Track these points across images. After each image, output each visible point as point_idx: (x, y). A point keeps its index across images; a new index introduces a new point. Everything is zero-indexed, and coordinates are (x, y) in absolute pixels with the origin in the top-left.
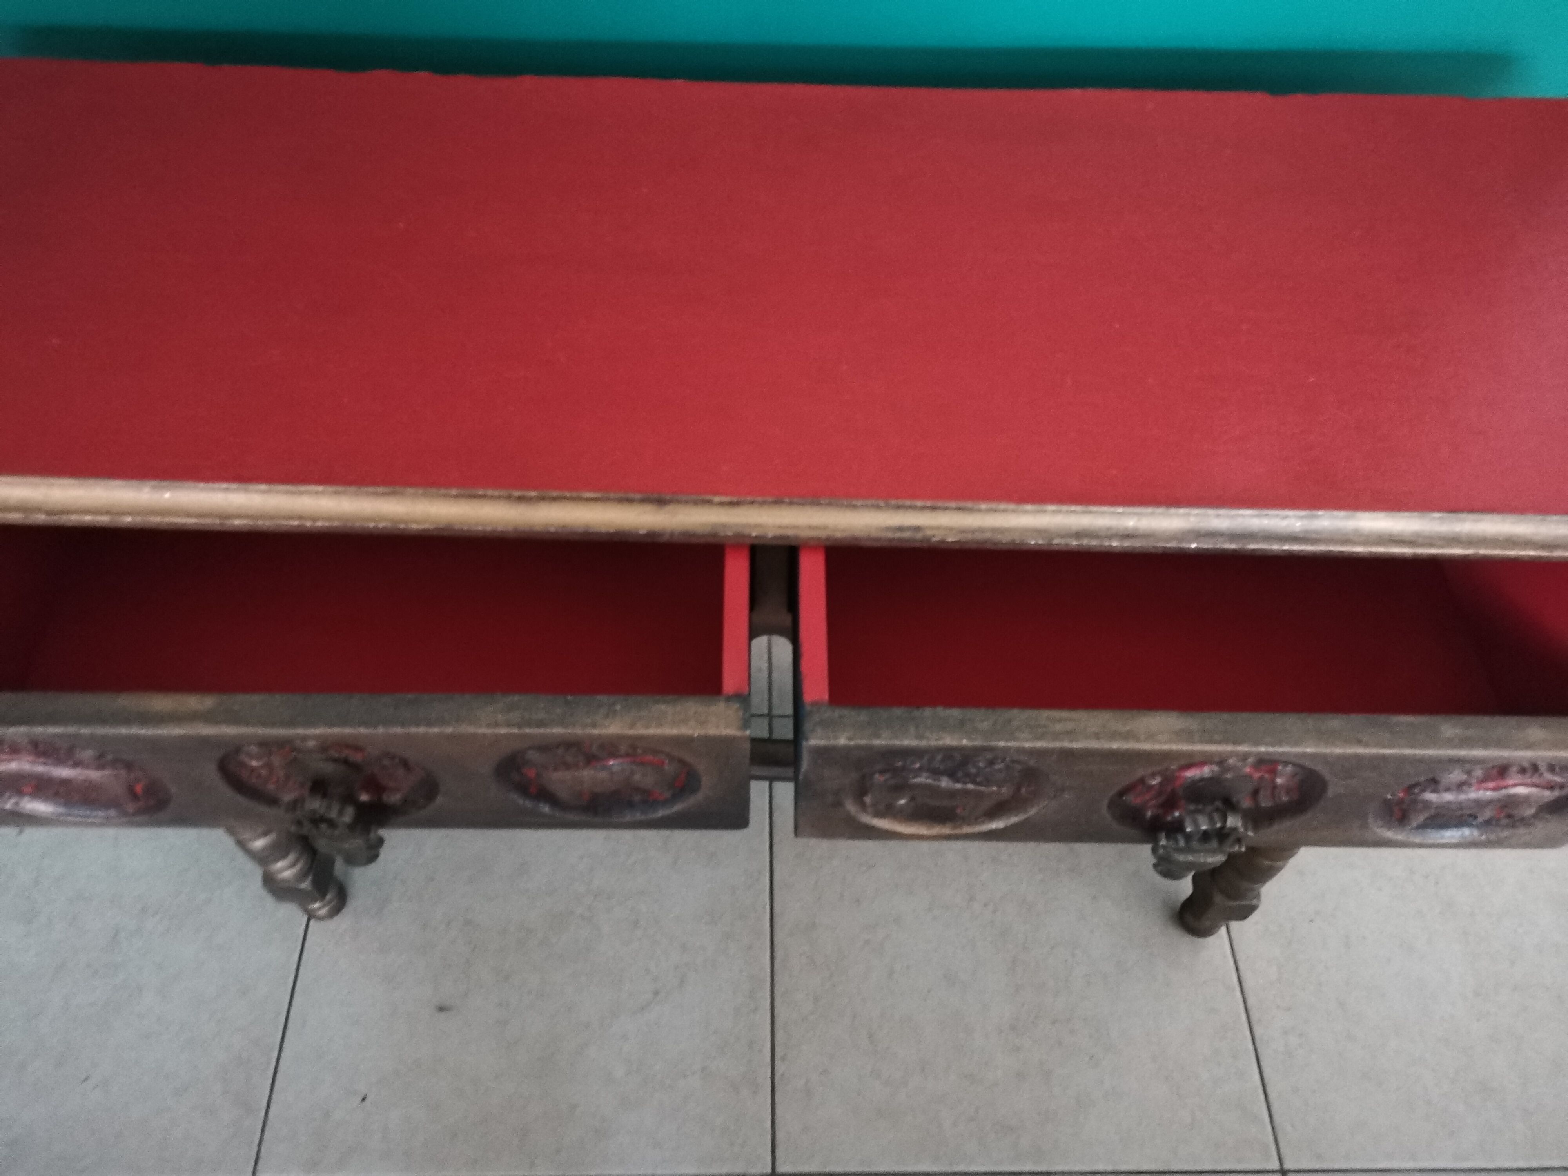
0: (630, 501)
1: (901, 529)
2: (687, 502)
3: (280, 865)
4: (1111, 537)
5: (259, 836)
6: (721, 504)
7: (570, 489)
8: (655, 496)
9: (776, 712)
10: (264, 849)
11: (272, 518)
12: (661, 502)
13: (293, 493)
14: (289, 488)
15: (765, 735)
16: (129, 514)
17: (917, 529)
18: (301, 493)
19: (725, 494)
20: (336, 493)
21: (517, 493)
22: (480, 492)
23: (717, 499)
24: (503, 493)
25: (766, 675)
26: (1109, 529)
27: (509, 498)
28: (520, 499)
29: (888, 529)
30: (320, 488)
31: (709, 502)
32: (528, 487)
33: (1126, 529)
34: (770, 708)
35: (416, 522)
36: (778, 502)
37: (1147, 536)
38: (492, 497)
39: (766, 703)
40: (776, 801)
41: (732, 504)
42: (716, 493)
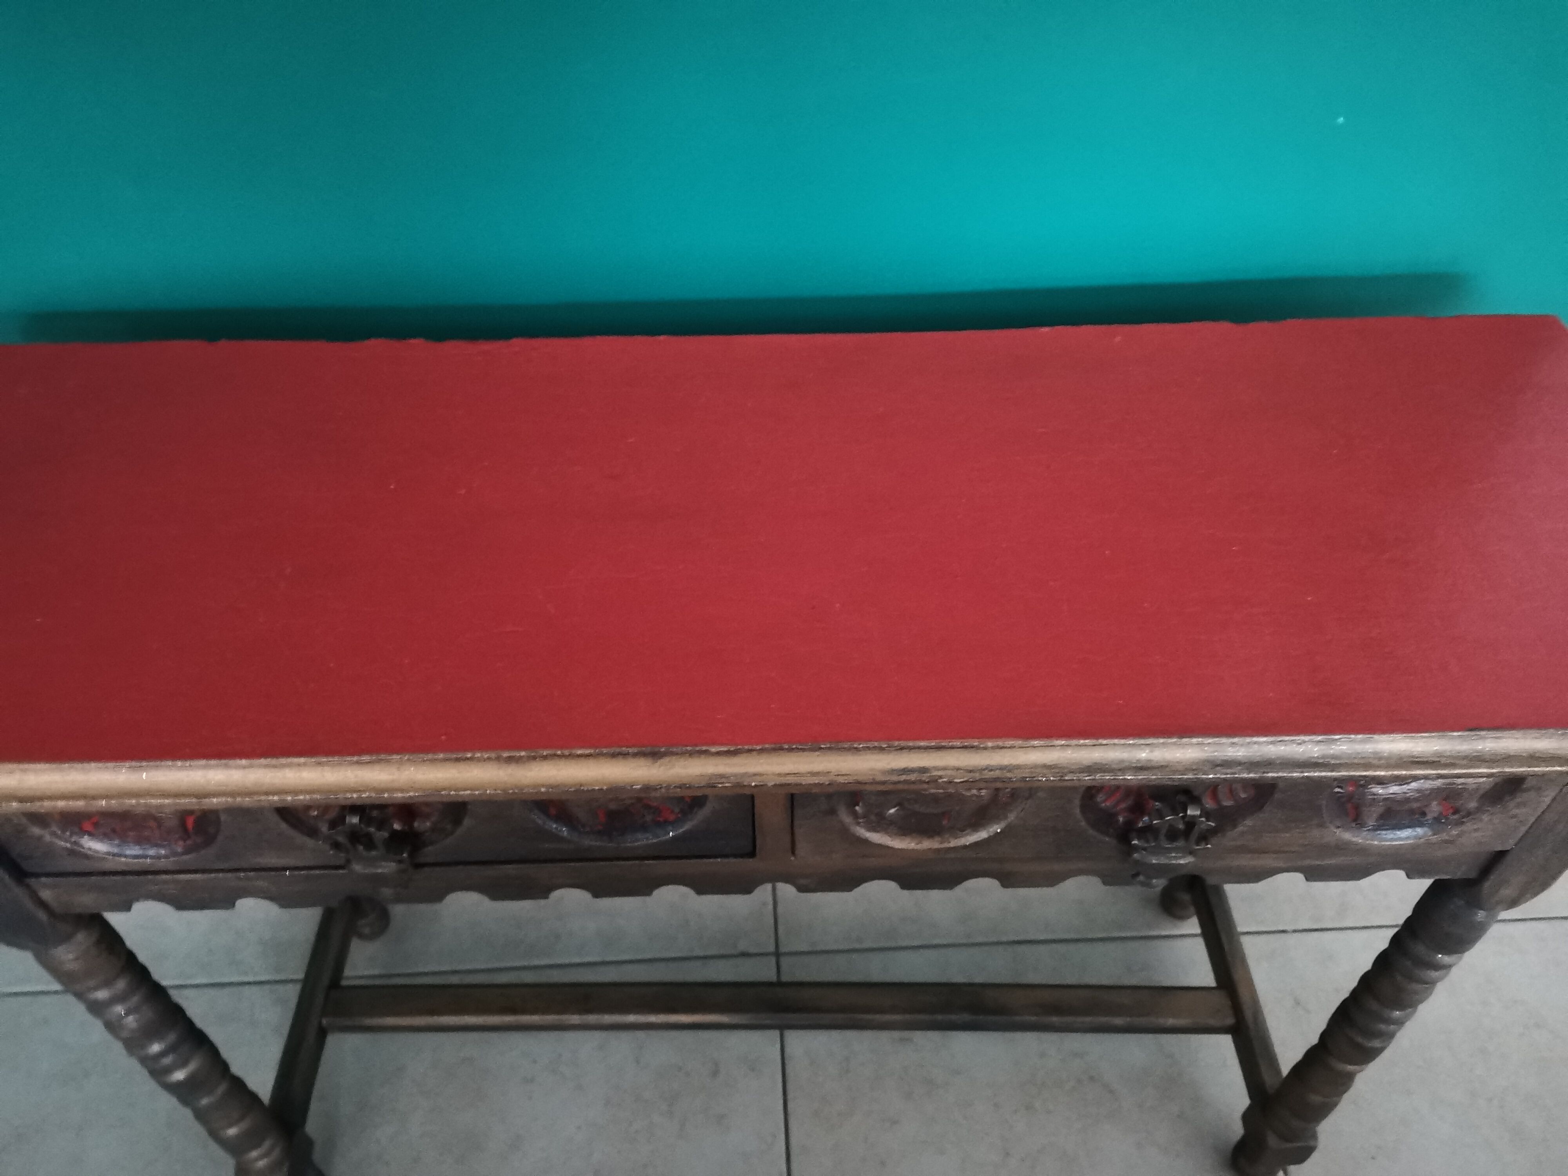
0: (625, 755)
1: (905, 771)
2: (682, 754)
3: (254, 1154)
4: (1123, 770)
5: (230, 1125)
6: (718, 754)
7: (561, 747)
8: (649, 749)
9: (783, 949)
10: (237, 1136)
11: (250, 794)
12: (655, 755)
13: (275, 767)
14: (269, 761)
15: (773, 978)
16: (102, 797)
17: (923, 770)
18: (284, 766)
19: (722, 744)
20: (319, 764)
21: (506, 754)
22: (469, 755)
23: (713, 749)
24: (493, 755)
25: (771, 907)
26: (1122, 761)
27: (498, 759)
28: (510, 760)
29: (892, 771)
30: (302, 760)
31: (706, 752)
32: (519, 748)
33: (1138, 761)
34: (777, 946)
35: (402, 790)
36: (778, 749)
37: (1162, 767)
38: (479, 760)
39: (772, 941)
40: (788, 1050)
41: (728, 753)
42: (714, 743)
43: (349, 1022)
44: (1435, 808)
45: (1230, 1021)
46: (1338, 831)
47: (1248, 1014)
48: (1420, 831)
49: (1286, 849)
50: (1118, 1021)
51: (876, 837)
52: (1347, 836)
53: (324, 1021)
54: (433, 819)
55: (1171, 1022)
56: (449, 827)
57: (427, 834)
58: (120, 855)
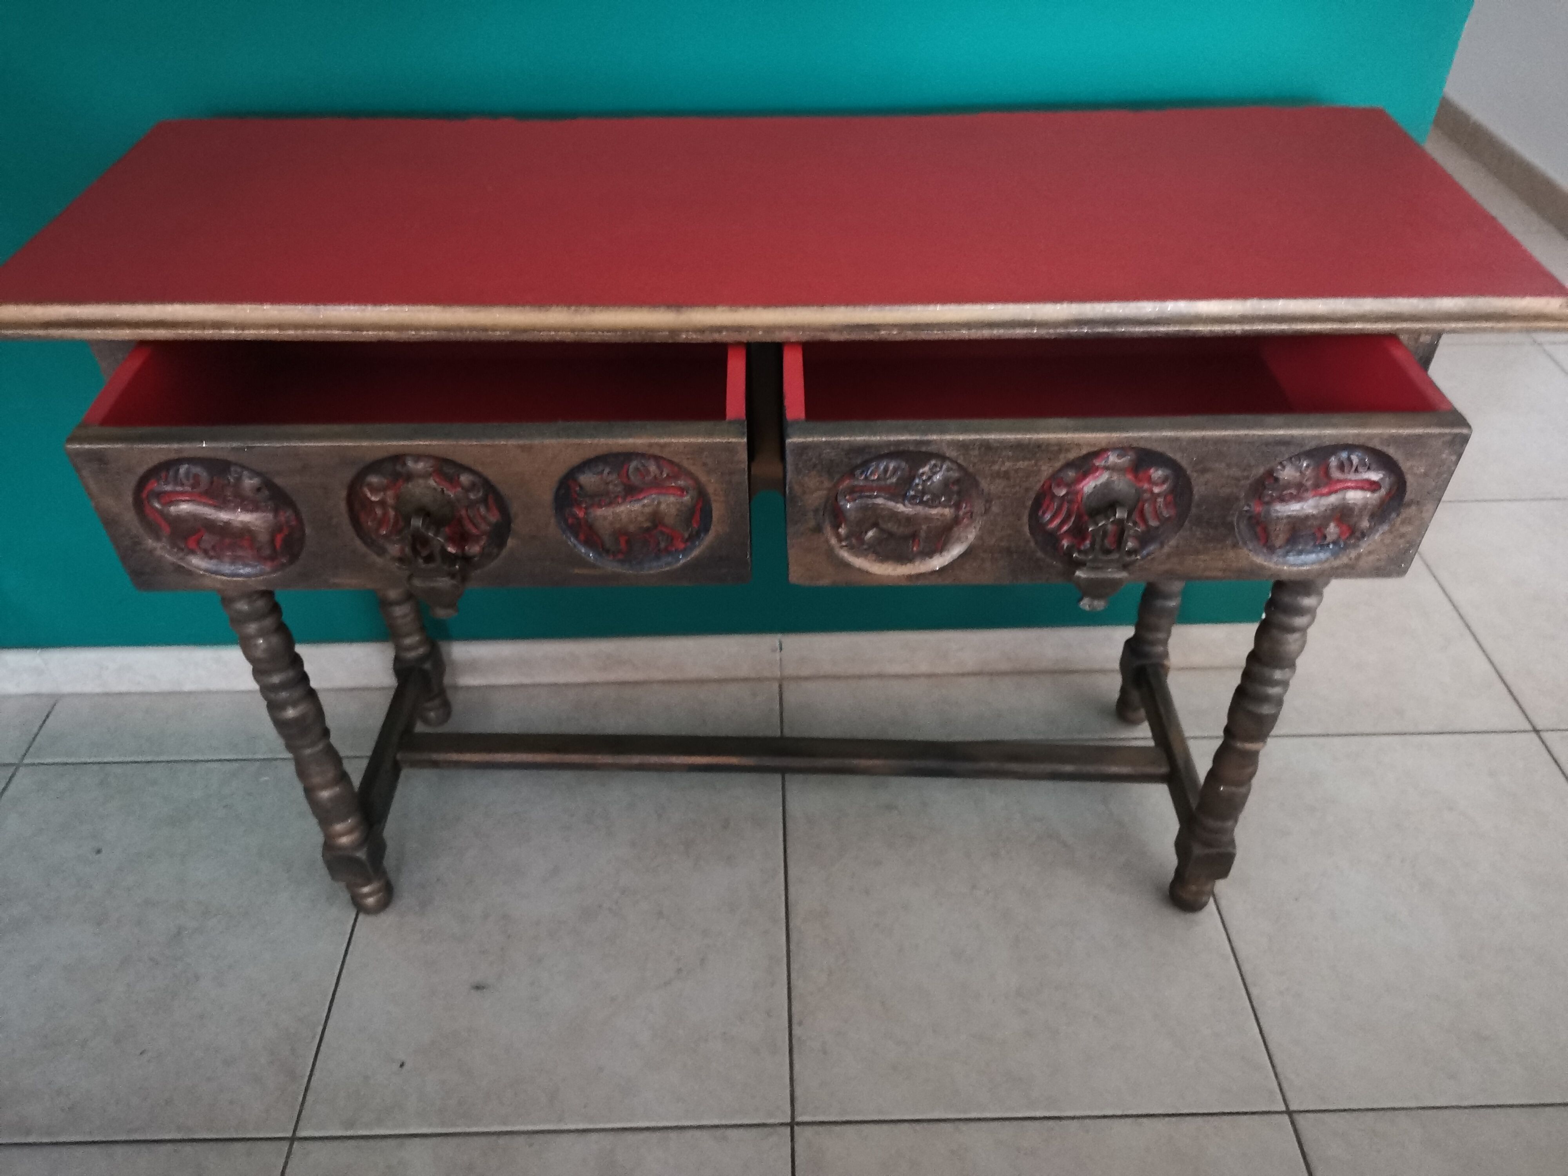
3: (340, 827)
5: (325, 787)
10: (330, 800)
43: (418, 756)
44: (1332, 529)
45: (1164, 770)
46: (1251, 554)
47: (1180, 763)
48: (1322, 556)
49: (1207, 574)
50: (1069, 768)
51: (859, 562)
52: (1259, 560)
53: (399, 756)
54: (482, 543)
55: (1114, 769)
56: (495, 551)
57: (476, 559)
58: (216, 573)
